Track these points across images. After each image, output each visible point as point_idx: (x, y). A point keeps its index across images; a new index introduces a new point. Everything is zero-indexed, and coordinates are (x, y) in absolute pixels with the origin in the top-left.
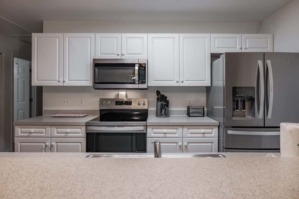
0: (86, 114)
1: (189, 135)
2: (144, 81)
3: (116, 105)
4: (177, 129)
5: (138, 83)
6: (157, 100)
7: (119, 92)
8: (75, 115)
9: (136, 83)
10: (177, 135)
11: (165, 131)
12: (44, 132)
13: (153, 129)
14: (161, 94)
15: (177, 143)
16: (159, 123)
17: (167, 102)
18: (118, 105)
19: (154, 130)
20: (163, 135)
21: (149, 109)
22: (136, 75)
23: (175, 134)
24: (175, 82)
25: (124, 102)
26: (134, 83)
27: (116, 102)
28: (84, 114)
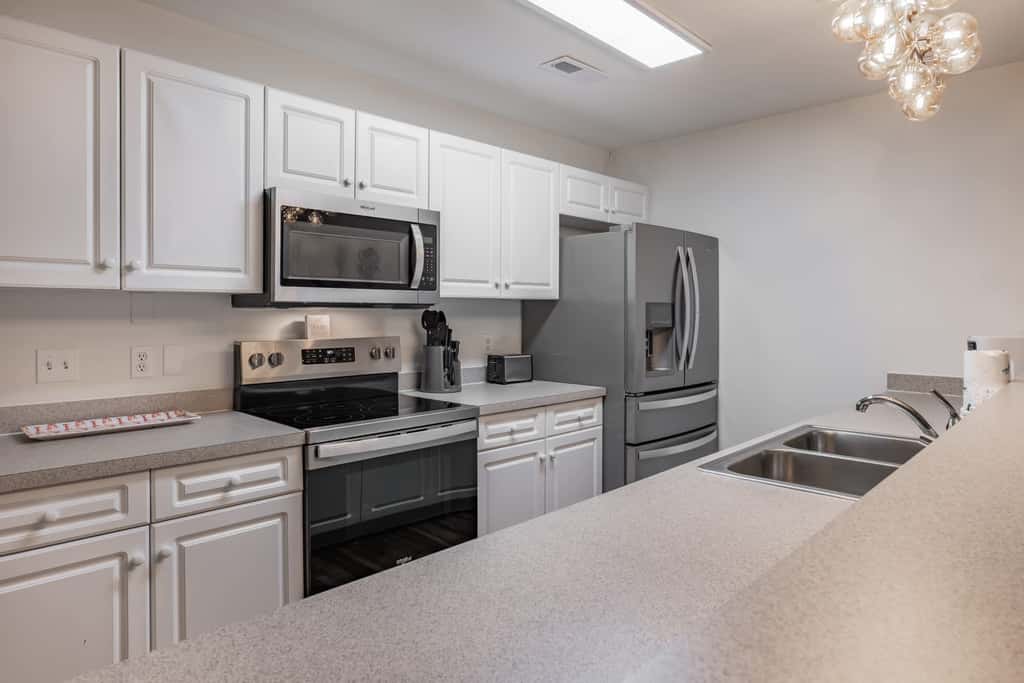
1: (556, 428)
2: (432, 279)
3: (304, 363)
4: (534, 416)
6: (428, 341)
7: (309, 316)
10: (535, 432)
11: (514, 425)
12: (117, 505)
15: (535, 454)
16: (502, 405)
17: (455, 345)
18: (312, 363)
20: (507, 438)
21: (400, 373)
23: (531, 429)
24: (491, 286)
25: (329, 352)
26: (407, 287)
27: (304, 352)
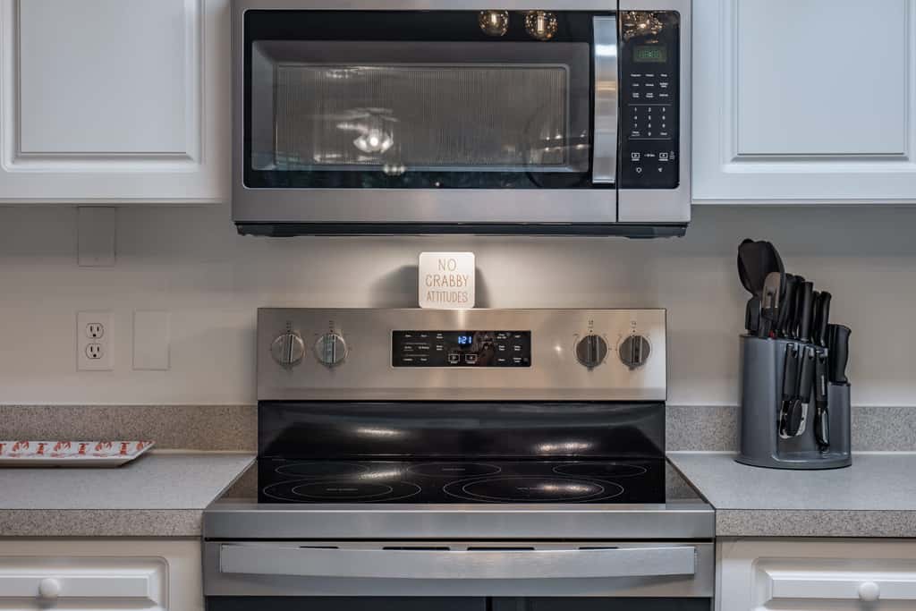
0: (141, 439)
2: (663, 158)
3: (398, 361)
5: (611, 179)
6: (748, 326)
8: (50, 447)
9: (597, 179)
13: (763, 563)
14: (787, 271)
17: (833, 342)
19: (776, 575)
21: (671, 402)
22: (606, 112)
26: (583, 180)
27: (398, 337)
28: (123, 439)
